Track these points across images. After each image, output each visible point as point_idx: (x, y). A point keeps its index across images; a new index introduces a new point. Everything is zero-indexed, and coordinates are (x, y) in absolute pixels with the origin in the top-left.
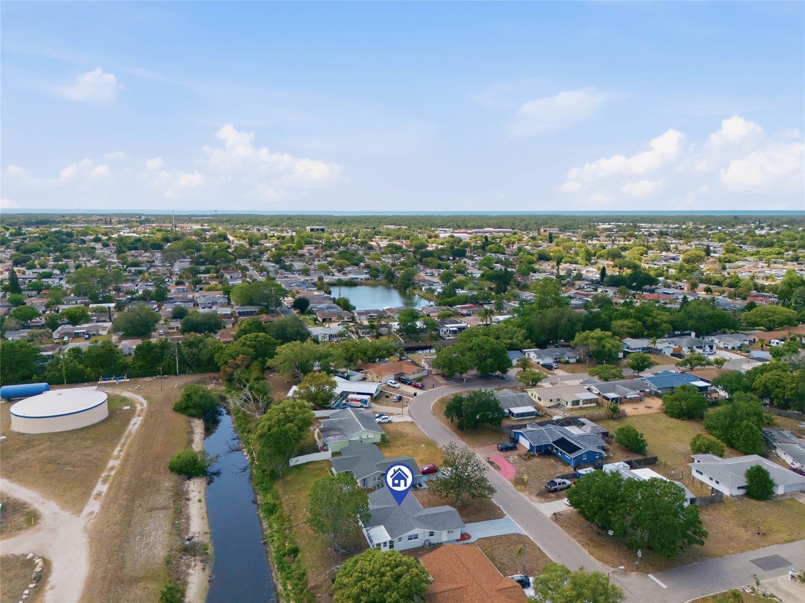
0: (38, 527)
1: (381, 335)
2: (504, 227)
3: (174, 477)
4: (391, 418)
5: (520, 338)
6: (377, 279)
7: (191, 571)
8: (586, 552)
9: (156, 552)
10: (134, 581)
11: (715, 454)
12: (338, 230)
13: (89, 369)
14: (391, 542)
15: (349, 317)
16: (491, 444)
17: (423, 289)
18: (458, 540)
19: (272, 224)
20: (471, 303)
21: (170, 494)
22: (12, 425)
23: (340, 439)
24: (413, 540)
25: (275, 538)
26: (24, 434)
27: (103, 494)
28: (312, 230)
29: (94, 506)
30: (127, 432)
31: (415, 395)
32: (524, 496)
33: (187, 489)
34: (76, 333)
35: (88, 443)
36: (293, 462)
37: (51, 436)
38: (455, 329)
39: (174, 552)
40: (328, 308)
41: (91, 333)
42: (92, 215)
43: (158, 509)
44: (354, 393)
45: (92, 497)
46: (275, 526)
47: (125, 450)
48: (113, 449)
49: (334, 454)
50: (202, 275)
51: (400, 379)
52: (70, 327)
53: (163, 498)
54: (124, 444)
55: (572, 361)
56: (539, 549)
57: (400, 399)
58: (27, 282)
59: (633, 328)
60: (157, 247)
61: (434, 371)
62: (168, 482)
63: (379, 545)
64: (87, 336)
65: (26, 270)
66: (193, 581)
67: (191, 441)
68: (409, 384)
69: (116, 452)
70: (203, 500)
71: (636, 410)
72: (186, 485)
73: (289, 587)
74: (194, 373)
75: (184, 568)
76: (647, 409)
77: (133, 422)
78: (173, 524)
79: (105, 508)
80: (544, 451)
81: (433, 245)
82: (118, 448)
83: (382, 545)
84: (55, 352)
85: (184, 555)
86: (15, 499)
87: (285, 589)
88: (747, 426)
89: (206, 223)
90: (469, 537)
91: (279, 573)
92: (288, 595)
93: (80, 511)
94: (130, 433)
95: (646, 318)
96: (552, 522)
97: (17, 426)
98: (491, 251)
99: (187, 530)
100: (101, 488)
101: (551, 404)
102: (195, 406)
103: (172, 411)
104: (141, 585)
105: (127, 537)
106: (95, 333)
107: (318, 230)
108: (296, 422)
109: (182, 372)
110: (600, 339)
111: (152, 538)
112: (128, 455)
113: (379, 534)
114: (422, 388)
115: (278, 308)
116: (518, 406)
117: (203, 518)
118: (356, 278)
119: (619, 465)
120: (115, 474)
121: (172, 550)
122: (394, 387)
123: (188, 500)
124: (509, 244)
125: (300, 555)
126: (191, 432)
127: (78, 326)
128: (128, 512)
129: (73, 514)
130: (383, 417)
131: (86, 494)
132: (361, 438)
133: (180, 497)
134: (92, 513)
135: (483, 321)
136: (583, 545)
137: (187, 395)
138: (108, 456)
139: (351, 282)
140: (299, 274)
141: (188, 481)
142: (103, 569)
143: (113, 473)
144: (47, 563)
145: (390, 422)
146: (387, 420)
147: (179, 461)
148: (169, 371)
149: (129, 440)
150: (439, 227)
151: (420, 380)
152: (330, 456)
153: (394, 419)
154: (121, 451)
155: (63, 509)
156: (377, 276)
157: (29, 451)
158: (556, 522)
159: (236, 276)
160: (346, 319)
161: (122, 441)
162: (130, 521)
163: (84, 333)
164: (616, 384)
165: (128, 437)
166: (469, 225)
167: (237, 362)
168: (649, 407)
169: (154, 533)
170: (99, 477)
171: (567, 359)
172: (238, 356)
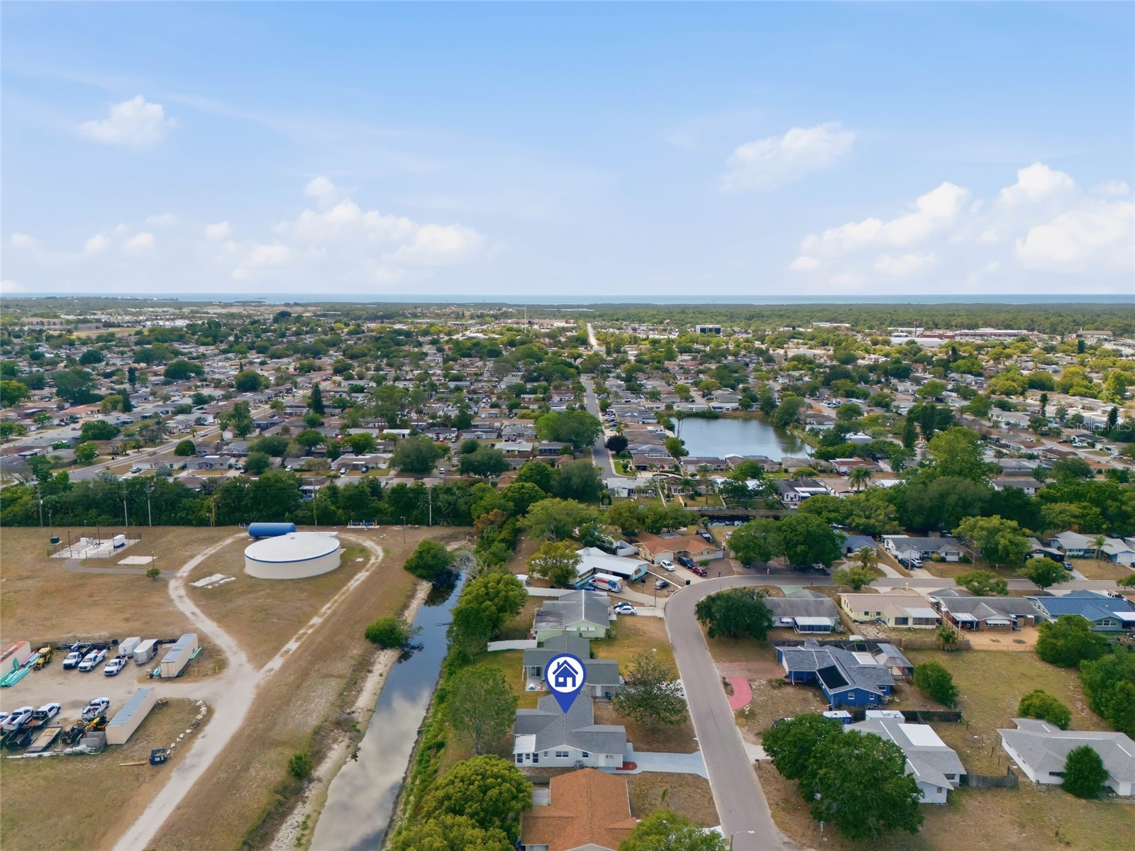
0: (220, 676)
1: (700, 495)
2: (1015, 327)
3: (367, 644)
4: (635, 610)
5: (881, 517)
6: (749, 410)
7: (335, 746)
8: (769, 812)
9: (310, 719)
10: (275, 744)
11: (1049, 721)
12: (743, 330)
13: (341, 511)
14: (535, 755)
15: (671, 466)
16: (742, 661)
17: (807, 430)
18: (618, 769)
19: (656, 321)
20: (859, 456)
21: (353, 662)
22: (246, 567)
23: (552, 627)
24: (562, 758)
25: (432, 729)
26: (252, 577)
27: (290, 652)
28: (703, 330)
29: (276, 663)
30: (346, 588)
31: (688, 583)
32: (739, 732)
33: (375, 660)
34: (354, 465)
35: (304, 596)
36: (494, 646)
37: (273, 583)
38: (808, 495)
39: (327, 723)
40: (652, 450)
41: (370, 466)
42: (448, 305)
43: (333, 676)
44: (607, 572)
45: (280, 653)
46: (439, 715)
47: (333, 608)
48: (323, 605)
49: (540, 644)
50: (526, 396)
51: (682, 561)
52: (352, 456)
53: (343, 667)
54: (336, 601)
55: (949, 558)
56: (712, 798)
57: (665, 586)
58: (337, 396)
59: (1083, 516)
60: (495, 353)
61: (732, 554)
62: (357, 649)
63: (520, 755)
64: (364, 469)
65: (342, 381)
66: (332, 756)
67: (406, 606)
68: (689, 568)
69: (324, 609)
70: (385, 675)
71: (995, 643)
72: (376, 656)
73: (417, 782)
74: (449, 525)
75: (330, 742)
76: (1016, 644)
77: (356, 577)
78: (341, 694)
79: (284, 667)
80: (805, 680)
81: (872, 356)
82: (328, 605)
83: (524, 757)
84: (323, 486)
85: (337, 728)
86: (215, 645)
87: (413, 783)
88: (1122, 689)
89: (573, 318)
90: (634, 766)
91: (415, 766)
92: (412, 790)
93: (262, 666)
94: (348, 590)
95: (1109, 502)
96: (752, 770)
97: (250, 570)
98: (957, 370)
99: (353, 703)
100: (292, 645)
101: (867, 618)
102: (427, 566)
103: (403, 569)
104: (280, 749)
105: (290, 699)
106: (374, 466)
107: (711, 330)
108: (496, 600)
109: (435, 523)
110: (994, 532)
111: (313, 705)
112: (334, 614)
113: (526, 744)
114: (703, 575)
115: (590, 447)
116: (809, 615)
117: (375, 694)
118: (720, 408)
119: (889, 715)
120: (312, 633)
121: (326, 721)
122: (667, 569)
123: (370, 671)
124: (998, 359)
125: (442, 751)
126: (412, 596)
127: (360, 457)
128: (304, 675)
129: (255, 668)
130: (625, 607)
131: (276, 650)
132: (579, 629)
133: (364, 666)
134: (272, 669)
135: (852, 486)
136: (770, 804)
137: (420, 552)
138: (315, 611)
139: (710, 413)
140: (647, 399)
141: (381, 652)
142: (252, 727)
143: (310, 631)
144: (210, 712)
145: (632, 614)
146: (629, 612)
147: (377, 627)
148: (421, 521)
149: (343, 598)
150: (901, 325)
151: (704, 563)
152: (535, 646)
153: (640, 611)
154: (329, 608)
155: (249, 661)
156: (750, 406)
157: (248, 596)
158: (756, 771)
159: (567, 398)
160: (666, 469)
161: (336, 598)
162: (301, 684)
163: (362, 465)
164: (980, 601)
165: (344, 593)
166: (953, 323)
167: (489, 517)
168: (1020, 642)
169: (317, 700)
170: (295, 634)
171: (943, 555)
172: (492, 509)
